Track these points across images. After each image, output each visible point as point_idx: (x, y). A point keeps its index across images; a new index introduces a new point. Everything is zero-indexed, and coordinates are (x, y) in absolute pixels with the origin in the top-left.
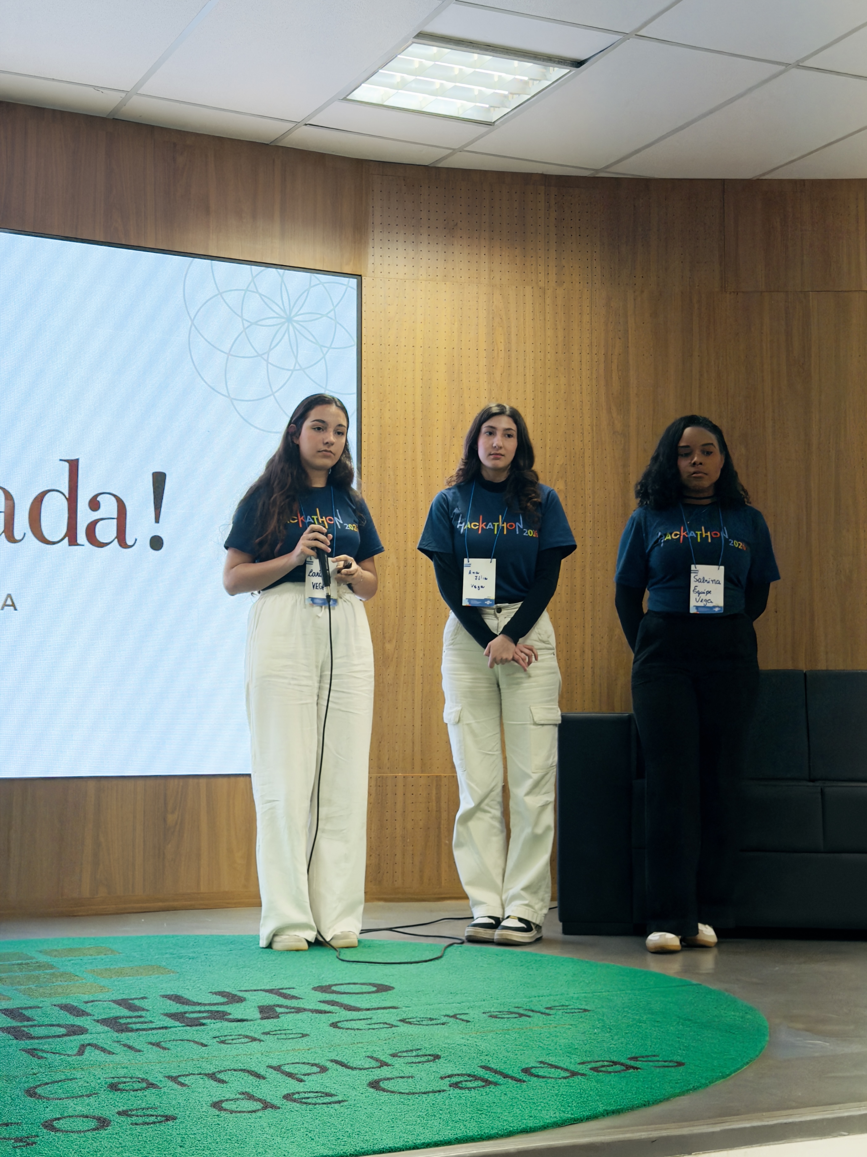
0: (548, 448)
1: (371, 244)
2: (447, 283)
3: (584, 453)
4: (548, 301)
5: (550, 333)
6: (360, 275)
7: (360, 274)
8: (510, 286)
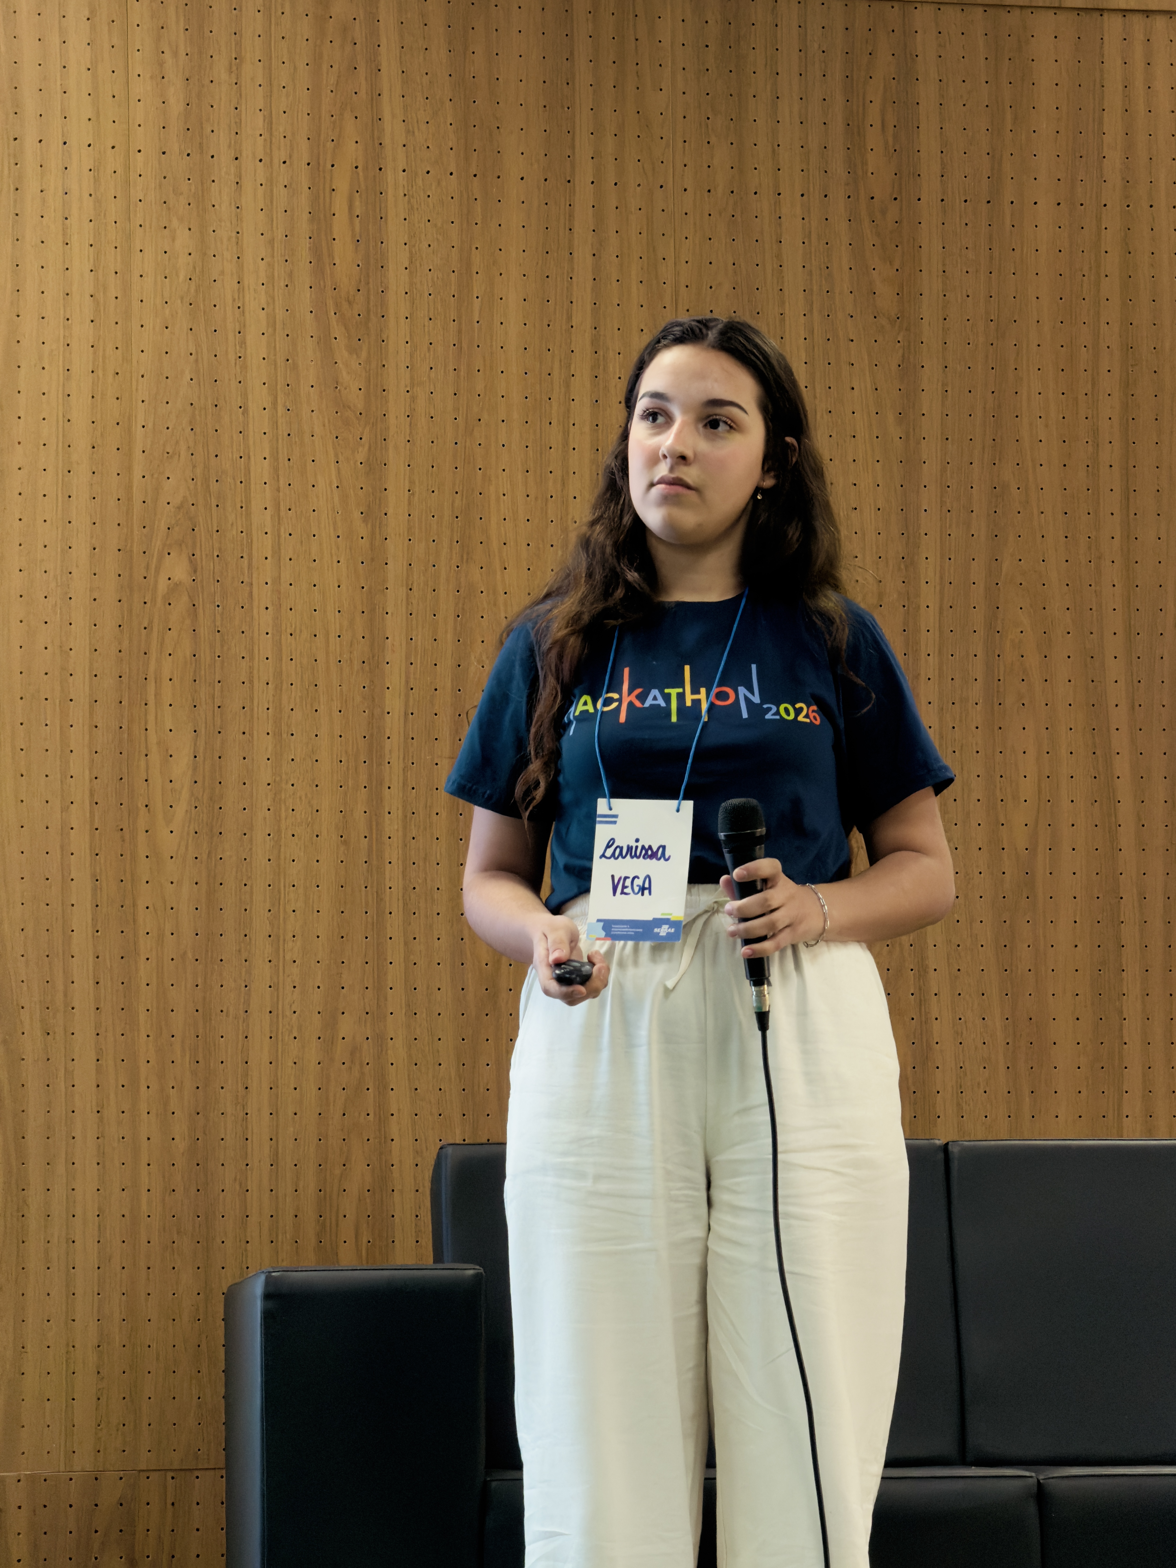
0: (138, 452)
3: (248, 471)
5: (141, 88)
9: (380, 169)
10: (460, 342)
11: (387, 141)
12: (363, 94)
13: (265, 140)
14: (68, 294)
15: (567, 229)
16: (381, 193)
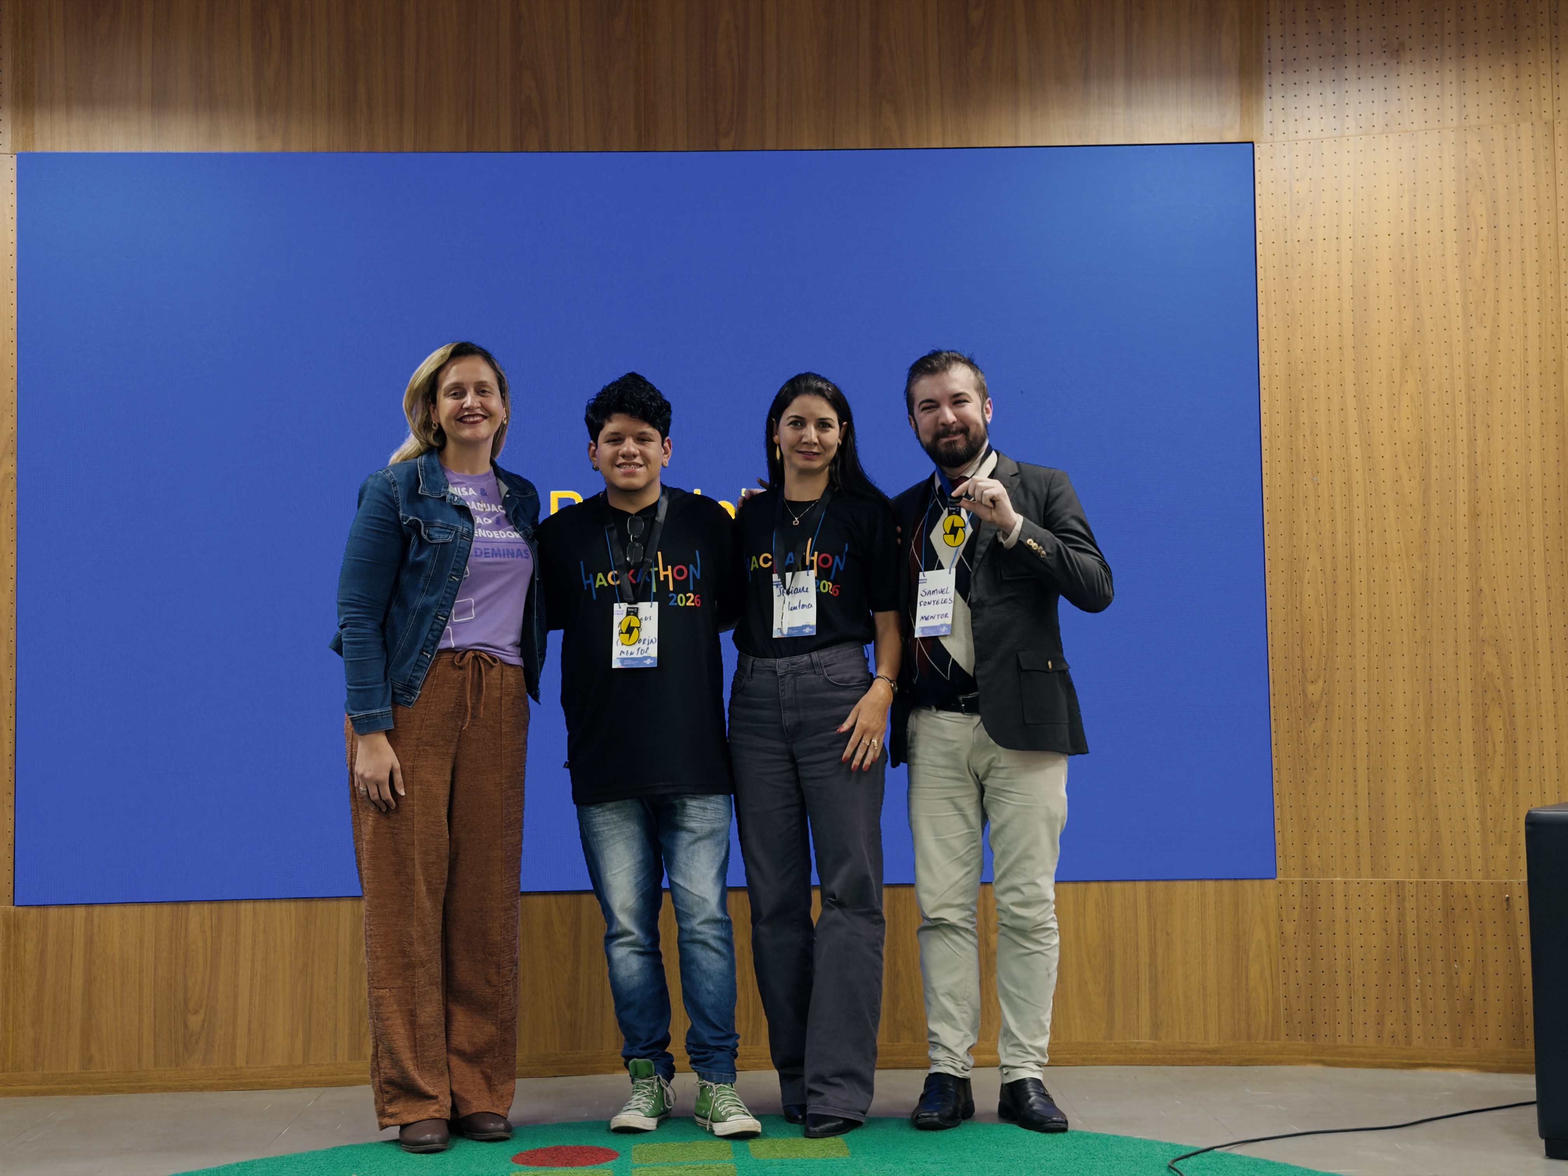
1: (1267, 94)
2: (1390, 135)
4: (1560, 141)
6: (1252, 143)
7: (1250, 140)
8: (1494, 126)
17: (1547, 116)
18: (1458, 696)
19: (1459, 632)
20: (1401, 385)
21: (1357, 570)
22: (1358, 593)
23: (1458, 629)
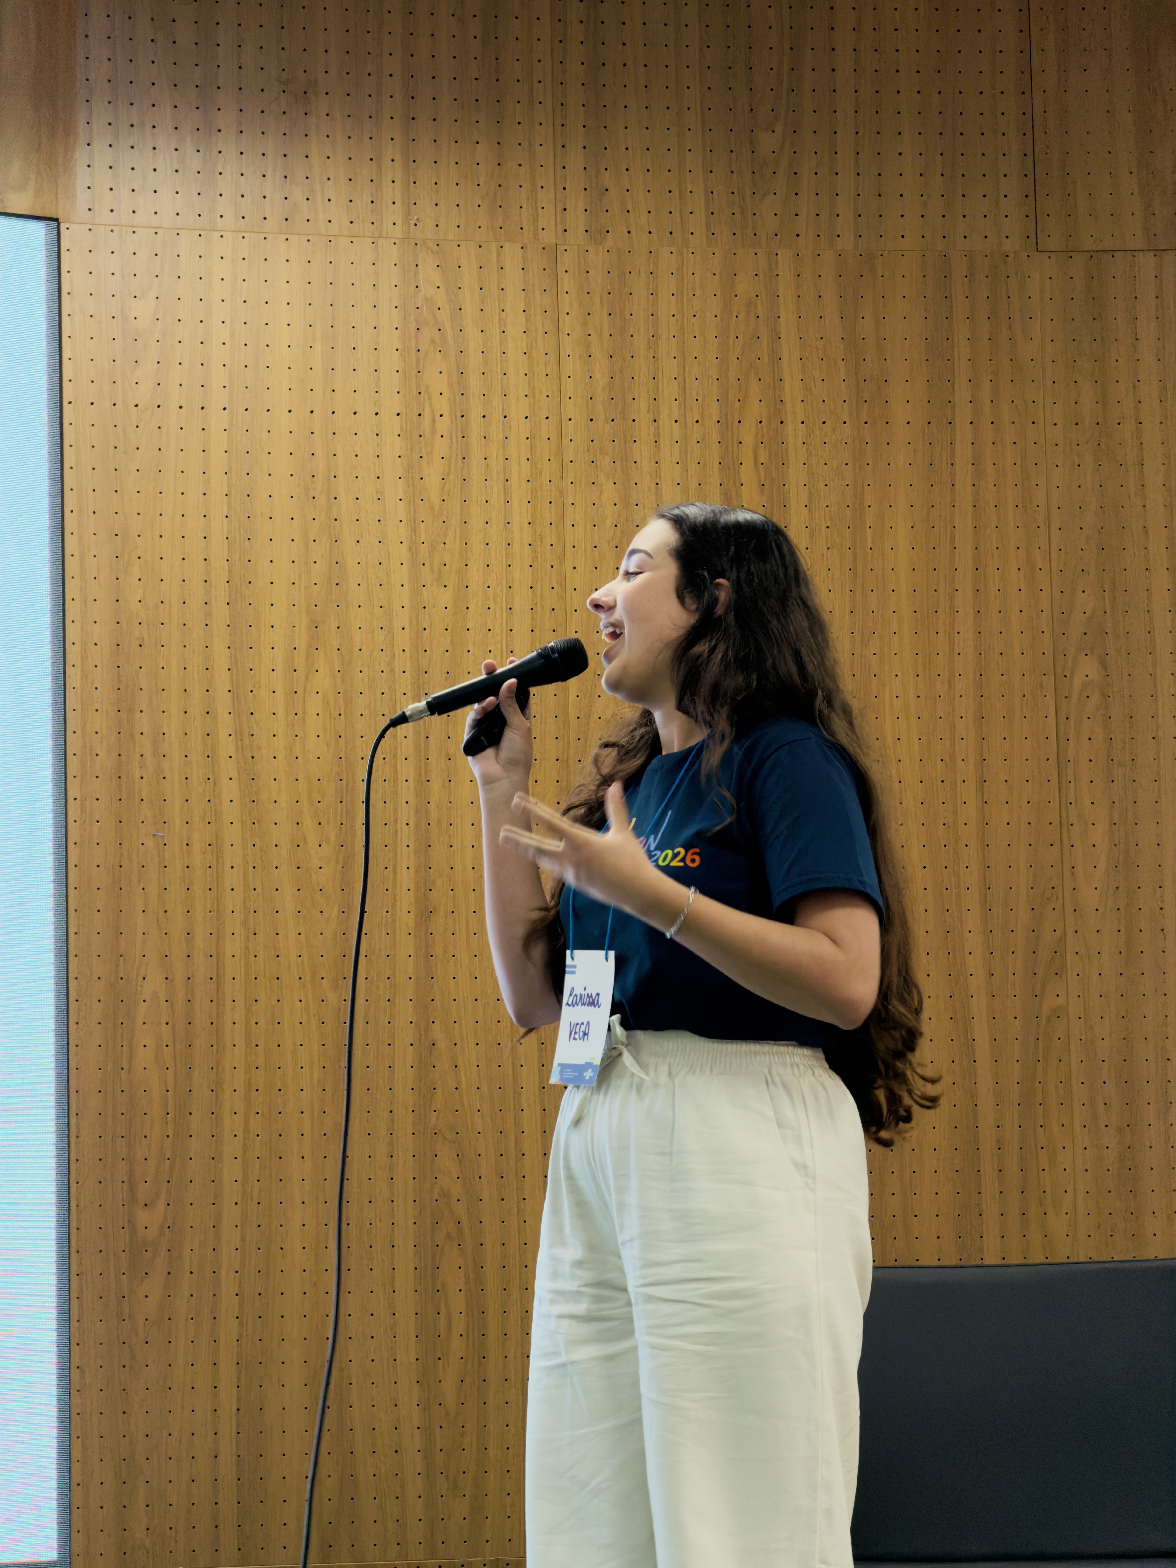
2: (293, 238)
4: (567, 282)
5: (571, 366)
6: (56, 220)
7: (55, 217)
8: (463, 244)
9: (782, 422)
10: (855, 567)
11: (787, 398)
12: (766, 359)
13: (680, 404)
14: (509, 544)
15: (949, 464)
16: (783, 443)
17: (548, 237)
18: (393, 1231)
19: (396, 1118)
20: (307, 677)
21: (229, 1003)
22: (229, 1044)
23: (395, 1111)
